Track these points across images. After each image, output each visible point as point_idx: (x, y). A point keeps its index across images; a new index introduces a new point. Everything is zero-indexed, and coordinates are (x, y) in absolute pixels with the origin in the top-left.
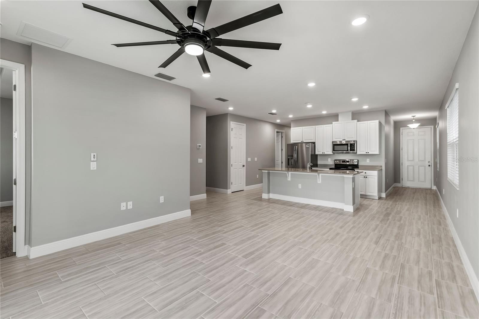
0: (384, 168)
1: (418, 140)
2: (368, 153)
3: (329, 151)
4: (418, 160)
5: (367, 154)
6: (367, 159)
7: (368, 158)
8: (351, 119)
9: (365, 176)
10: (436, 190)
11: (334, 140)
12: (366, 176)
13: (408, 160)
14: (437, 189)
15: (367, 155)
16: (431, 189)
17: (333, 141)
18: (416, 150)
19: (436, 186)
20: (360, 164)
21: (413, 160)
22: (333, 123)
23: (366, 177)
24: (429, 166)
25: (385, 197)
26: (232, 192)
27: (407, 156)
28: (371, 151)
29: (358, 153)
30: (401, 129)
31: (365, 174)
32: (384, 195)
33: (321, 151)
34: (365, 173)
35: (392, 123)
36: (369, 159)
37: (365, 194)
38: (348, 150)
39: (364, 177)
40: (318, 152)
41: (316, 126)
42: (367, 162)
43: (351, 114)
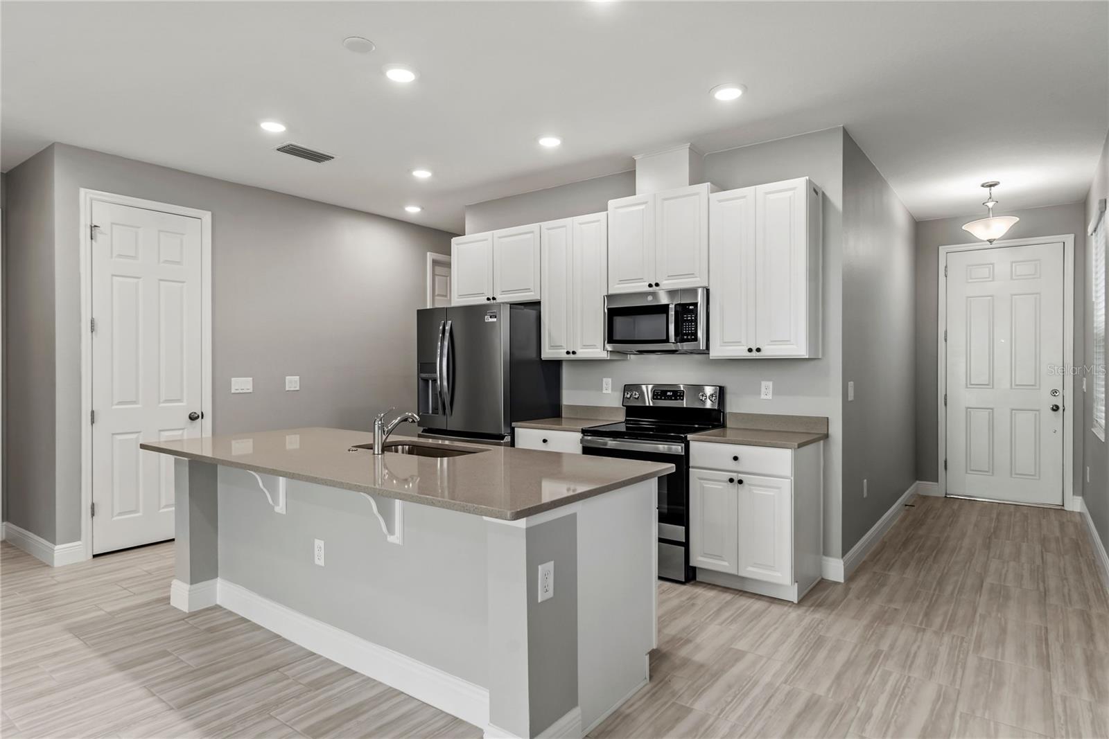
0: (836, 430)
1: (1012, 295)
2: (758, 350)
3: (594, 346)
4: (1008, 386)
5: (754, 355)
6: (764, 384)
7: (769, 380)
8: (687, 181)
9: (734, 475)
10: (1080, 514)
11: (616, 289)
12: (741, 476)
13: (969, 385)
14: (1085, 510)
15: (756, 363)
16: (1060, 510)
17: (611, 292)
18: (1002, 341)
19: (1083, 495)
20: (732, 407)
21: (990, 384)
22: (612, 203)
23: (740, 482)
24: (1056, 408)
25: (842, 580)
26: (95, 556)
27: (964, 365)
28: (774, 342)
29: (715, 353)
30: (943, 250)
31: (732, 465)
32: (835, 569)
33: (565, 346)
34: (736, 458)
35: (901, 220)
36: (770, 384)
37: (734, 572)
38: (667, 340)
39: (731, 480)
40: (552, 347)
41: (545, 225)
42: (763, 396)
43: (684, 154)
